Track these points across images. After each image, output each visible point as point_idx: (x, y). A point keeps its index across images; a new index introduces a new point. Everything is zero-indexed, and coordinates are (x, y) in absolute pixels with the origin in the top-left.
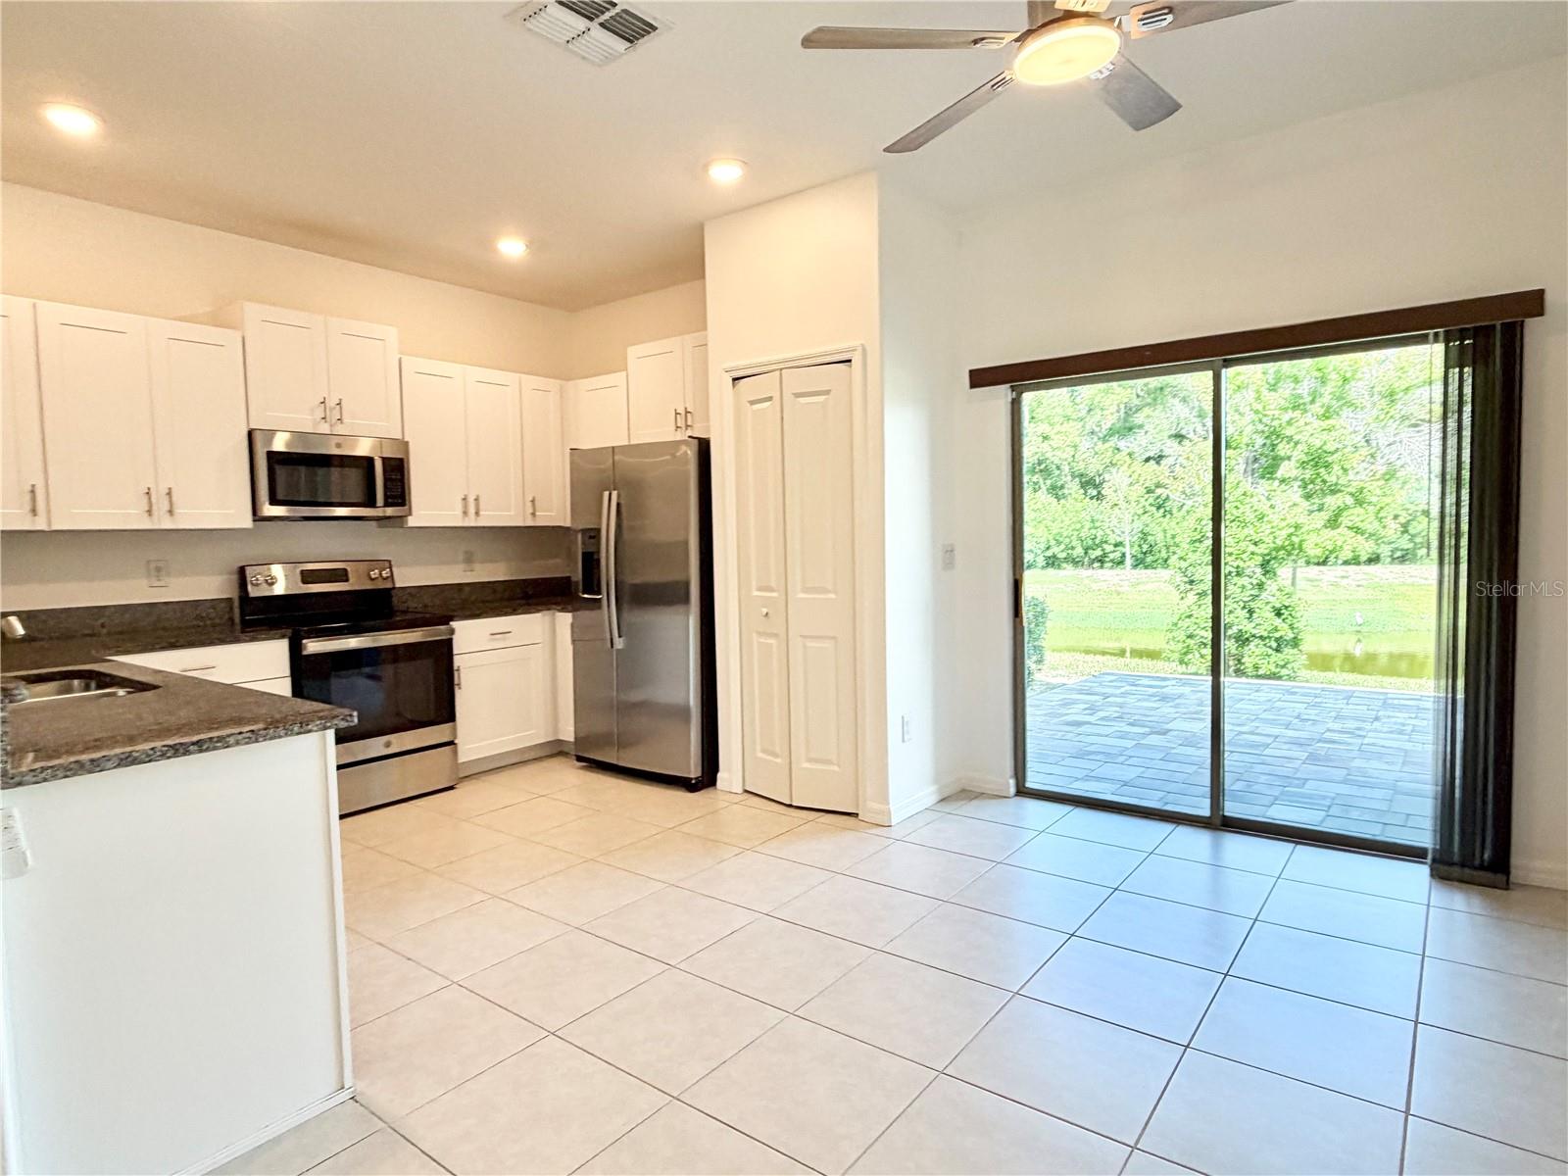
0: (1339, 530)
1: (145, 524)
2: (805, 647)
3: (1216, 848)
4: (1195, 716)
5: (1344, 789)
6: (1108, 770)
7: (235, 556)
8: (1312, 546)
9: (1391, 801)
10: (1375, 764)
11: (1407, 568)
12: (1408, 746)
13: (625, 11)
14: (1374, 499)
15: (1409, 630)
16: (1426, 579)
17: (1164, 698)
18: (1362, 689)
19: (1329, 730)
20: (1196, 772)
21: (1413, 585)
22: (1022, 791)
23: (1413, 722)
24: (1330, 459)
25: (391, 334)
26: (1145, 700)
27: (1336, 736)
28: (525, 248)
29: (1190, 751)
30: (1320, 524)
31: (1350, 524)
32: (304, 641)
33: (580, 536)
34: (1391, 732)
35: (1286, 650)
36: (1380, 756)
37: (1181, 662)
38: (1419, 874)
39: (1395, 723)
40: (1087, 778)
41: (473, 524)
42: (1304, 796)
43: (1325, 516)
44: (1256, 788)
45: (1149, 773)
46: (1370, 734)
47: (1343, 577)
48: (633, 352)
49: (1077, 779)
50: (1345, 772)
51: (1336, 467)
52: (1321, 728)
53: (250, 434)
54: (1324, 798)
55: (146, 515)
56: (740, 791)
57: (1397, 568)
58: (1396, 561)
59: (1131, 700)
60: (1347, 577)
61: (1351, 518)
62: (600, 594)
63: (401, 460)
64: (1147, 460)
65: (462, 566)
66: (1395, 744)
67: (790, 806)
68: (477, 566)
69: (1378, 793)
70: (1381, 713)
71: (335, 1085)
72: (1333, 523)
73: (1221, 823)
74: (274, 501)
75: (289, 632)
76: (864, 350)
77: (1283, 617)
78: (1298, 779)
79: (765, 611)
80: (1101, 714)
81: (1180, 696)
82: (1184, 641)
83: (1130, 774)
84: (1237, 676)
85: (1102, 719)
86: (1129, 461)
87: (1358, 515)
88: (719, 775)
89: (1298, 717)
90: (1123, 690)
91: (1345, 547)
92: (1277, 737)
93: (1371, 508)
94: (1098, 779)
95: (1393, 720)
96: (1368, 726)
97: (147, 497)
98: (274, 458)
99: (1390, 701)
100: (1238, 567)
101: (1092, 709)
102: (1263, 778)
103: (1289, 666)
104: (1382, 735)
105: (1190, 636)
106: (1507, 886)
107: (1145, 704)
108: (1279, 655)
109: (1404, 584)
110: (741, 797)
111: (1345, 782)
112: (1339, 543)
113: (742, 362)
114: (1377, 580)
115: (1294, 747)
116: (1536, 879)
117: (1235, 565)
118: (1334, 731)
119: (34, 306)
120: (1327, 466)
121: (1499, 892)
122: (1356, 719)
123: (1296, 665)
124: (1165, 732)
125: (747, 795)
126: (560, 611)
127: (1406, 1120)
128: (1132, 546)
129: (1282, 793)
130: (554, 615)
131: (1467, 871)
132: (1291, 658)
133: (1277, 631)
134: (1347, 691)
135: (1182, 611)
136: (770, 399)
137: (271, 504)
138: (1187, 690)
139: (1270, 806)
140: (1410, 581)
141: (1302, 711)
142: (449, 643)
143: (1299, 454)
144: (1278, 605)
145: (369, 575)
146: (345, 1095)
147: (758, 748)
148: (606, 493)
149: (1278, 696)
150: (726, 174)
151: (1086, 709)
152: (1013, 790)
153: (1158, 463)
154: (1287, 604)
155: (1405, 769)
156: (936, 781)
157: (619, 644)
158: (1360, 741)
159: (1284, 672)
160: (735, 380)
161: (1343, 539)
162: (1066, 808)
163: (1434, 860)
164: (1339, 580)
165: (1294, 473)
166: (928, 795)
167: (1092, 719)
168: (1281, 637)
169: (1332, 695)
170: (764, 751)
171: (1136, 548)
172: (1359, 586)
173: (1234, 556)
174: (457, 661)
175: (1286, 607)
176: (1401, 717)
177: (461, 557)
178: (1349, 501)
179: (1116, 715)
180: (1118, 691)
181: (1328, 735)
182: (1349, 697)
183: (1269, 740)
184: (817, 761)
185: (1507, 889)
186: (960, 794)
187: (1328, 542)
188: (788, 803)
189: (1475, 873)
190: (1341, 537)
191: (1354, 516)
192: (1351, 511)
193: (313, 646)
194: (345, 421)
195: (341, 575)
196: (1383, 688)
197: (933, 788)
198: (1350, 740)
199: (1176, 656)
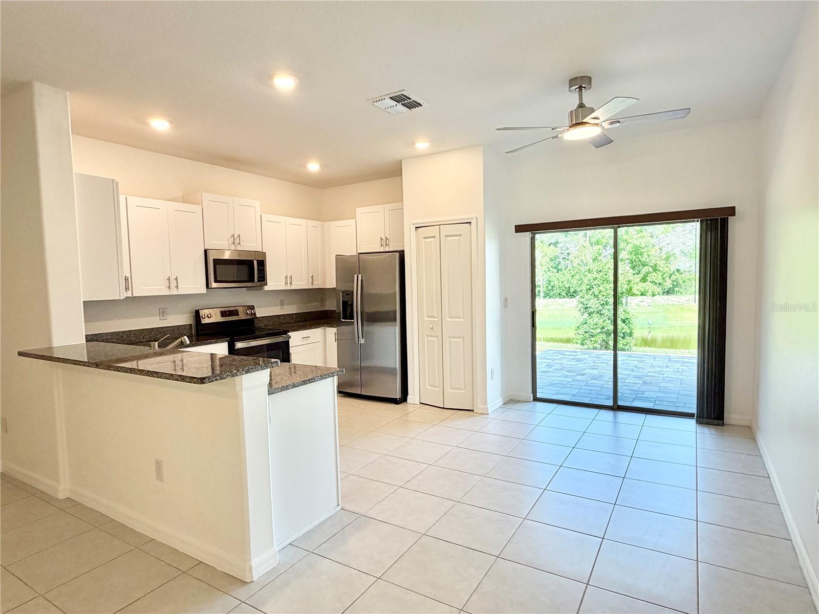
0: (646, 283)
1: (167, 293)
2: (450, 342)
3: (615, 416)
4: (593, 367)
5: (659, 394)
6: (564, 390)
7: (195, 305)
8: (636, 290)
9: (678, 398)
10: (669, 385)
11: (670, 297)
12: (681, 377)
13: (414, 101)
14: (661, 269)
15: (672, 326)
16: (679, 302)
17: (578, 360)
18: (659, 354)
19: (649, 372)
20: (600, 390)
21: (673, 305)
22: (536, 399)
23: (682, 367)
24: (642, 250)
25: (257, 204)
26: (570, 361)
27: (653, 374)
28: (319, 167)
29: (596, 382)
30: (638, 280)
31: (651, 280)
32: (236, 343)
33: (341, 293)
34: (674, 372)
35: (627, 338)
36: (671, 382)
37: (582, 344)
38: (693, 422)
39: (675, 368)
40: (557, 394)
41: (289, 288)
42: (644, 398)
43: (641, 276)
44: (625, 395)
45: (582, 391)
46: (666, 373)
47: (642, 302)
48: (359, 211)
49: (554, 394)
50: (658, 388)
51: (645, 254)
52: (646, 371)
53: (206, 251)
54: (653, 398)
55: (168, 288)
56: (419, 403)
57: (666, 297)
58: (665, 293)
59: (563, 361)
60: (643, 302)
61: (652, 277)
62: (353, 319)
63: (263, 261)
64: (550, 245)
65: (279, 307)
66: (677, 377)
67: (443, 408)
68: (285, 307)
69: (672, 396)
70: (669, 364)
71: (336, 504)
72: (644, 280)
73: (617, 408)
74: (216, 281)
75: (228, 339)
76: (477, 218)
77: (626, 323)
78: (641, 391)
79: (431, 326)
80: (554, 368)
81: (585, 359)
82: (583, 335)
83: (575, 392)
84: (606, 350)
85: (555, 369)
86: (541, 245)
87: (655, 276)
88: (408, 397)
89: (636, 367)
90: (559, 357)
91: (649, 291)
92: (629, 375)
93: (660, 274)
94: (562, 394)
95: (674, 367)
96: (664, 370)
97: (167, 281)
98: (217, 262)
99: (671, 359)
100: (607, 301)
101: (549, 366)
102: (627, 392)
103: (628, 345)
104: (671, 373)
105: (586, 332)
106: (723, 425)
107: (571, 363)
108: (624, 340)
109: (669, 305)
110: (418, 406)
111: (659, 392)
112: (647, 289)
113: (420, 221)
114: (656, 303)
115: (637, 379)
116: (732, 422)
117: (606, 300)
118: (651, 372)
119: (126, 198)
120: (641, 254)
121: (720, 427)
122: (659, 367)
123: (631, 344)
124: (583, 375)
125: (422, 405)
126: (328, 327)
127: (697, 523)
128: (543, 287)
129: (636, 397)
130: (325, 329)
131: (709, 420)
132: (629, 342)
133: (623, 329)
134: (654, 355)
135: (582, 321)
136: (434, 237)
137: (215, 282)
138: (586, 356)
139: (632, 402)
140: (672, 303)
141: (637, 364)
142: (287, 343)
143: (629, 248)
144: (624, 318)
145: (247, 313)
146: (340, 508)
147: (427, 385)
148: (356, 276)
149: (626, 358)
150: (422, 145)
151: (546, 366)
152: (532, 399)
153: (555, 246)
154: (627, 318)
155: (681, 386)
156: (502, 396)
157: (362, 341)
158: (662, 376)
159: (626, 347)
160: (416, 228)
161: (648, 287)
162: (555, 405)
163: (697, 417)
164: (640, 303)
165: (627, 256)
166: (499, 402)
167: (551, 370)
168: (625, 332)
169: (648, 357)
170: (430, 385)
171: (546, 288)
172: (649, 306)
173: (605, 297)
174: (291, 350)
175: (627, 319)
176: (677, 365)
177: (279, 303)
178: (651, 270)
179: (560, 368)
180: (558, 358)
181: (649, 374)
182: (655, 357)
183: (627, 376)
184: (455, 389)
185: (723, 426)
186: (510, 401)
187: (642, 288)
188: (443, 407)
189: (712, 421)
190: (648, 286)
191: (653, 276)
192: (652, 274)
193: (239, 345)
194: (241, 244)
195: (235, 313)
196: (667, 353)
197: (501, 399)
198: (658, 376)
199: (579, 341)
